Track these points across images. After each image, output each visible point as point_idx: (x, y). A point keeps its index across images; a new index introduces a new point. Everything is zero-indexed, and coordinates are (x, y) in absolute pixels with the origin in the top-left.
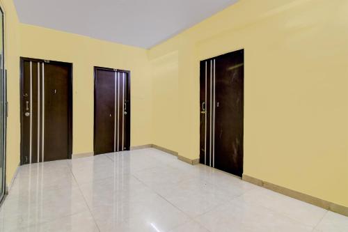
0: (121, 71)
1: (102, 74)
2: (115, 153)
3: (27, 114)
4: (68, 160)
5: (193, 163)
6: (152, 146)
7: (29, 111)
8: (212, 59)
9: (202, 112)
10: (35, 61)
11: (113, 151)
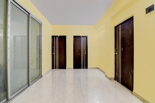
0: (84, 37)
1: (76, 39)
2: (82, 69)
3: (54, 53)
4: (65, 69)
5: (110, 79)
6: (98, 68)
7: (54, 52)
8: (120, 25)
9: (116, 53)
10: (56, 36)
11: (81, 68)
